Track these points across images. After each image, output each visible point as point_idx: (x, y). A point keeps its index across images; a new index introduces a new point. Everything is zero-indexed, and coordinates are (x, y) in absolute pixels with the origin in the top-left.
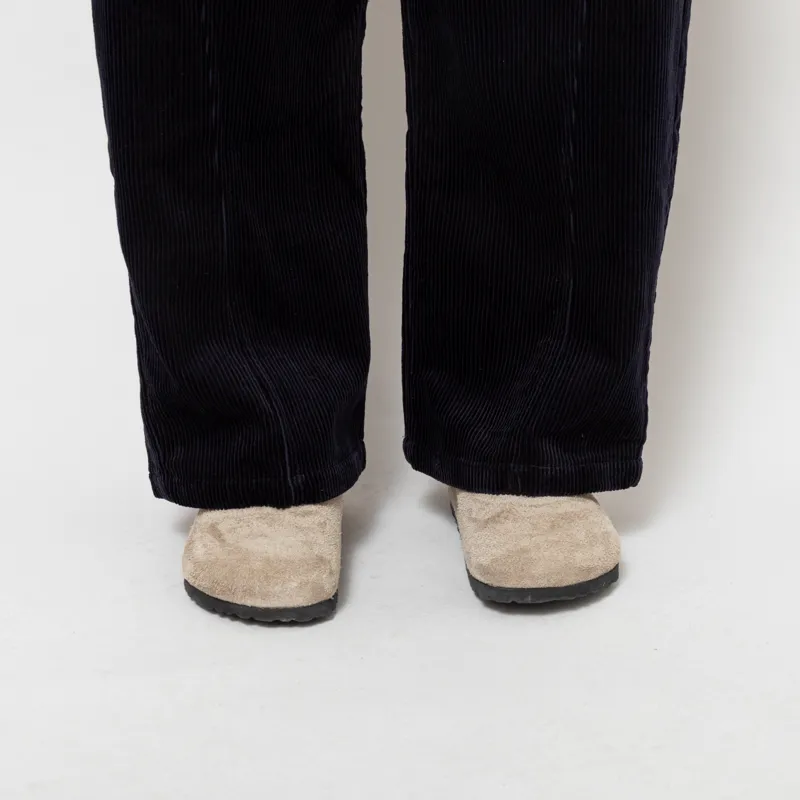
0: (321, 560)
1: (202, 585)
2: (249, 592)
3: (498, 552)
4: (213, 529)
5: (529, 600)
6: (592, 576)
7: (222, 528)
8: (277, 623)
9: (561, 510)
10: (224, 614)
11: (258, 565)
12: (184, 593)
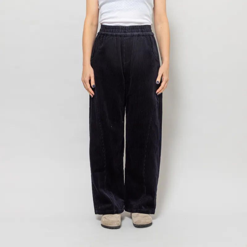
0: (119, 221)
1: (103, 224)
2: (110, 224)
3: (137, 220)
4: (105, 217)
5: (140, 226)
6: (149, 223)
7: (106, 217)
8: (113, 229)
9: (145, 215)
10: (106, 228)
11: (111, 221)
12: (101, 226)
